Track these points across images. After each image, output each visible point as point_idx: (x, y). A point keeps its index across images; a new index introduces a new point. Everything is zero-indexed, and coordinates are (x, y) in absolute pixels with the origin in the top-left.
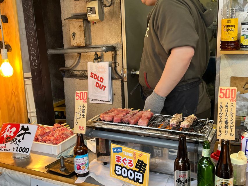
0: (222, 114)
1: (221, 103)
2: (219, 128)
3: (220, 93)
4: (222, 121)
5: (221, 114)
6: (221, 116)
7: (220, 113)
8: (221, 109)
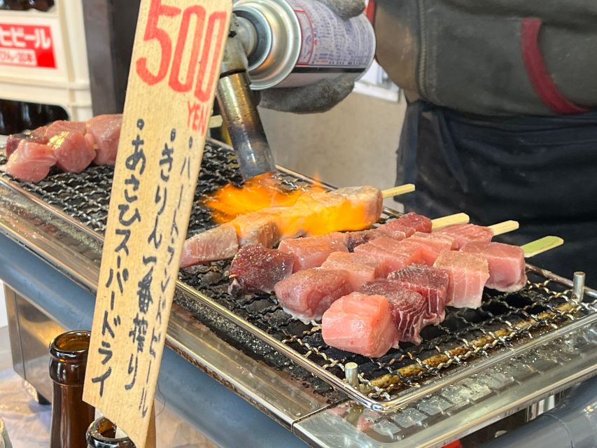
0: (137, 216)
1: (141, 124)
2: (106, 325)
3: (147, 37)
4: (126, 272)
5: (126, 217)
6: (127, 233)
7: (123, 209)
8: (136, 173)
